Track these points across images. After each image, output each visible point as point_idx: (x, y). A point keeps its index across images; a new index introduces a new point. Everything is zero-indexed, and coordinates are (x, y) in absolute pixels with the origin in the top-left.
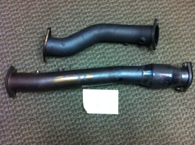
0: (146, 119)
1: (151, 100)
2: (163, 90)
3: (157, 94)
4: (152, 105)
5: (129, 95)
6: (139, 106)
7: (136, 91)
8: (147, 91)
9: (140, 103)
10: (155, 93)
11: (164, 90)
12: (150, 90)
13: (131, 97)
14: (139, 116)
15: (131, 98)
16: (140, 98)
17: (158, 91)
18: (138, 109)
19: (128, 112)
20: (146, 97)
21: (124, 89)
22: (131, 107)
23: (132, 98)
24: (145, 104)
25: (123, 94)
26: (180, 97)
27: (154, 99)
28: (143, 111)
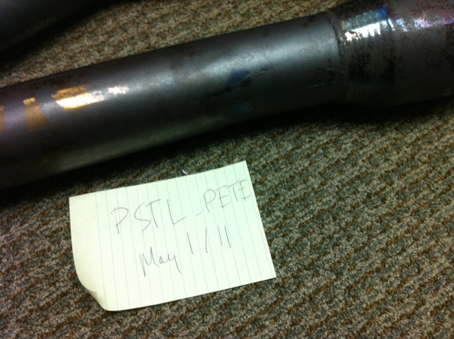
0: (426, 266)
1: (413, 175)
3: (430, 143)
4: (425, 192)
5: (304, 175)
6: (368, 216)
7: (332, 150)
9: (369, 196)
10: (418, 139)
12: (393, 134)
13: (315, 182)
14: (383, 263)
15: (316, 186)
16: (358, 177)
17: (427, 128)
18: (369, 229)
19: (325, 253)
20: (385, 166)
21: (274, 153)
22: (331, 227)
23: (322, 184)
24: (392, 199)
25: (273, 179)
27: (425, 168)
28: (397, 230)
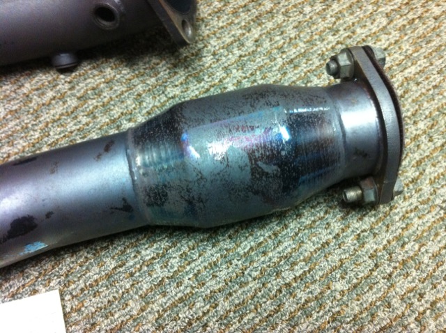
1: (239, 295)
2: (286, 226)
3: (264, 253)
4: (250, 316)
7: (157, 267)
8: (212, 253)
9: (190, 324)
10: (251, 248)
11: (293, 225)
12: (225, 244)
16: (181, 300)
17: (263, 235)
20: (212, 285)
21: (94, 273)
23: (142, 310)
24: (214, 325)
26: (375, 235)
27: (253, 285)
